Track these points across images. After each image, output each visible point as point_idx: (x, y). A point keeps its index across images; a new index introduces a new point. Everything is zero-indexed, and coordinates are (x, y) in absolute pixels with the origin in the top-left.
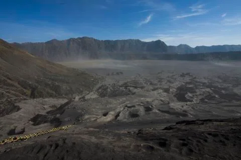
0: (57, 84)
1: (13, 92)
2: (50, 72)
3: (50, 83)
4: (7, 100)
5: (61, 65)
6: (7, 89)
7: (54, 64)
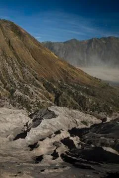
0: (81, 94)
1: (40, 93)
2: (73, 78)
3: (74, 91)
4: (36, 101)
5: (82, 71)
6: (36, 89)
7: (74, 68)
